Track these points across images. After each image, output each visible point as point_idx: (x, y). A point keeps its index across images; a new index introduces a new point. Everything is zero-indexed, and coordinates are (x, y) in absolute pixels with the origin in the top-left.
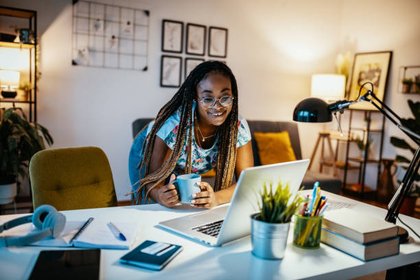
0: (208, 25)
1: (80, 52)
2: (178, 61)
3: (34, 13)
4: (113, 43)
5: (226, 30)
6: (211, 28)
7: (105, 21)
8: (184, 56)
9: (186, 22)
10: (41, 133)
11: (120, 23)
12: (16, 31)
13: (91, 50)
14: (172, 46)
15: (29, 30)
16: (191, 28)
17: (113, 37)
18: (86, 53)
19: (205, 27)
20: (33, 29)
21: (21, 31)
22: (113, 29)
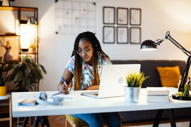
0: (129, 7)
1: (60, 27)
2: (112, 29)
3: (36, 9)
4: (76, 21)
5: (140, 10)
6: (131, 9)
7: (72, 10)
8: (116, 26)
9: (116, 7)
10: (40, 68)
11: (80, 10)
12: (28, 18)
13: (65, 26)
14: (109, 21)
15: (34, 17)
16: (119, 10)
17: (77, 18)
18: (63, 27)
19: (127, 9)
20: (36, 16)
21: (31, 18)
22: (76, 14)
